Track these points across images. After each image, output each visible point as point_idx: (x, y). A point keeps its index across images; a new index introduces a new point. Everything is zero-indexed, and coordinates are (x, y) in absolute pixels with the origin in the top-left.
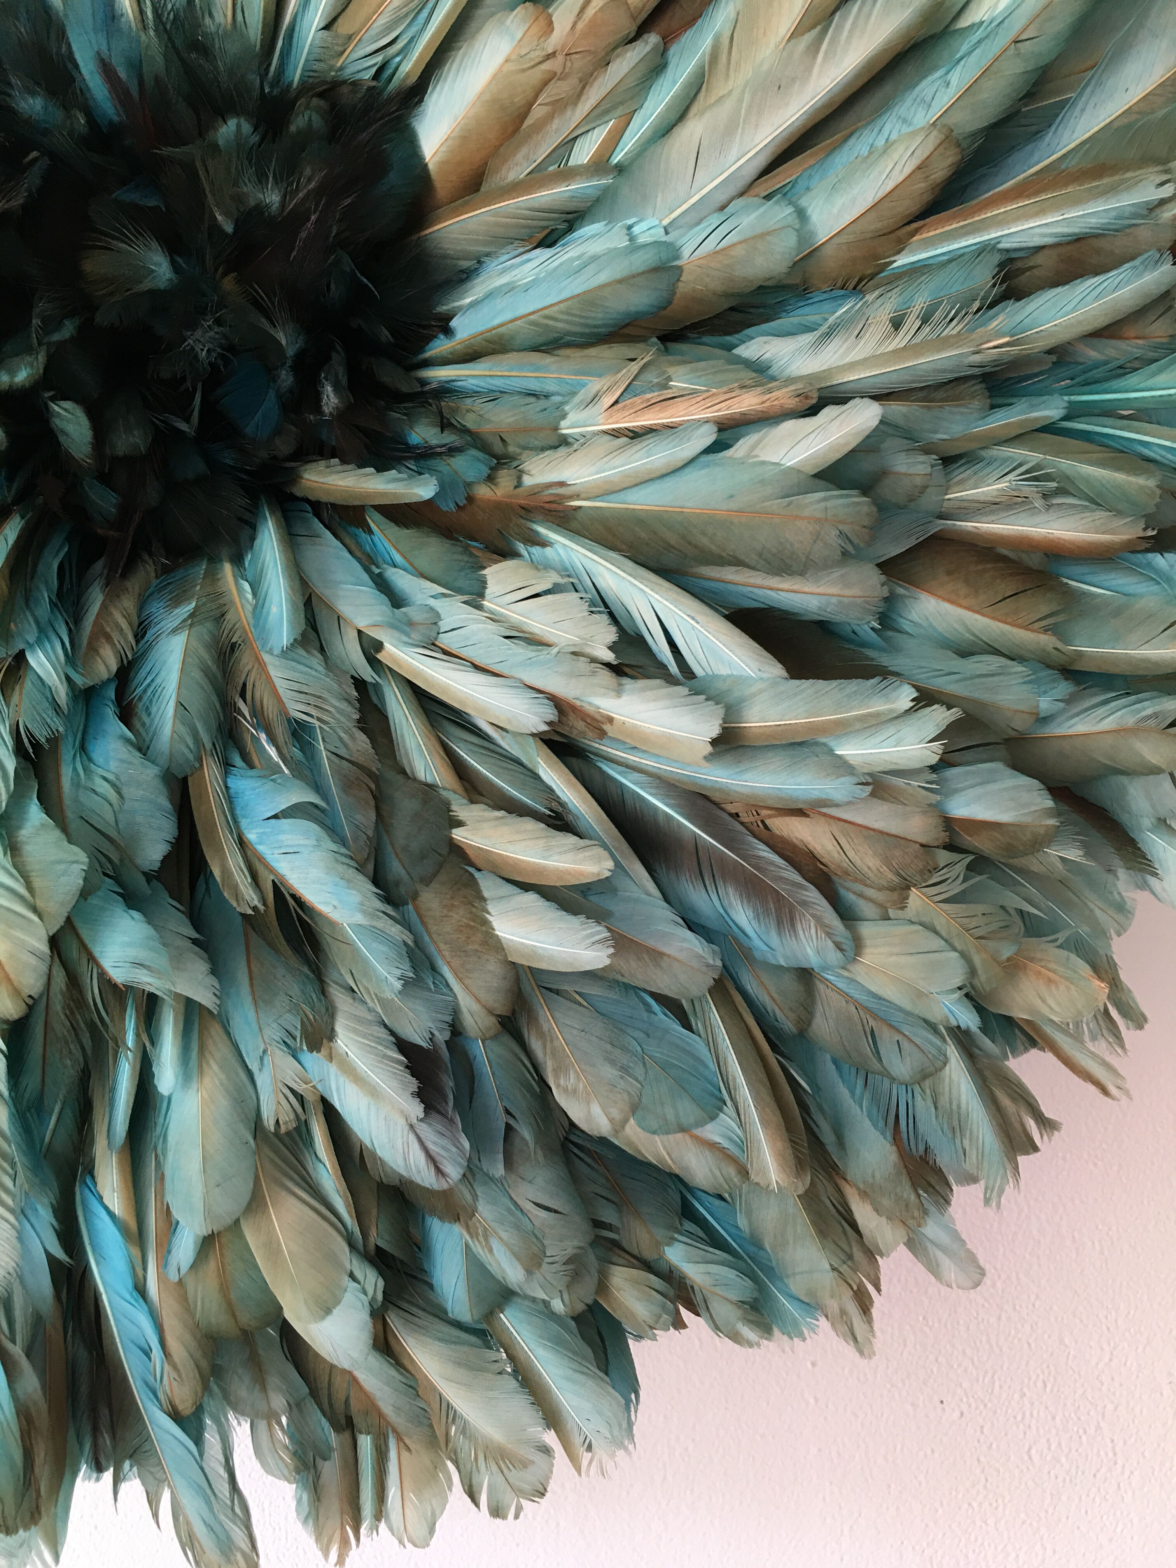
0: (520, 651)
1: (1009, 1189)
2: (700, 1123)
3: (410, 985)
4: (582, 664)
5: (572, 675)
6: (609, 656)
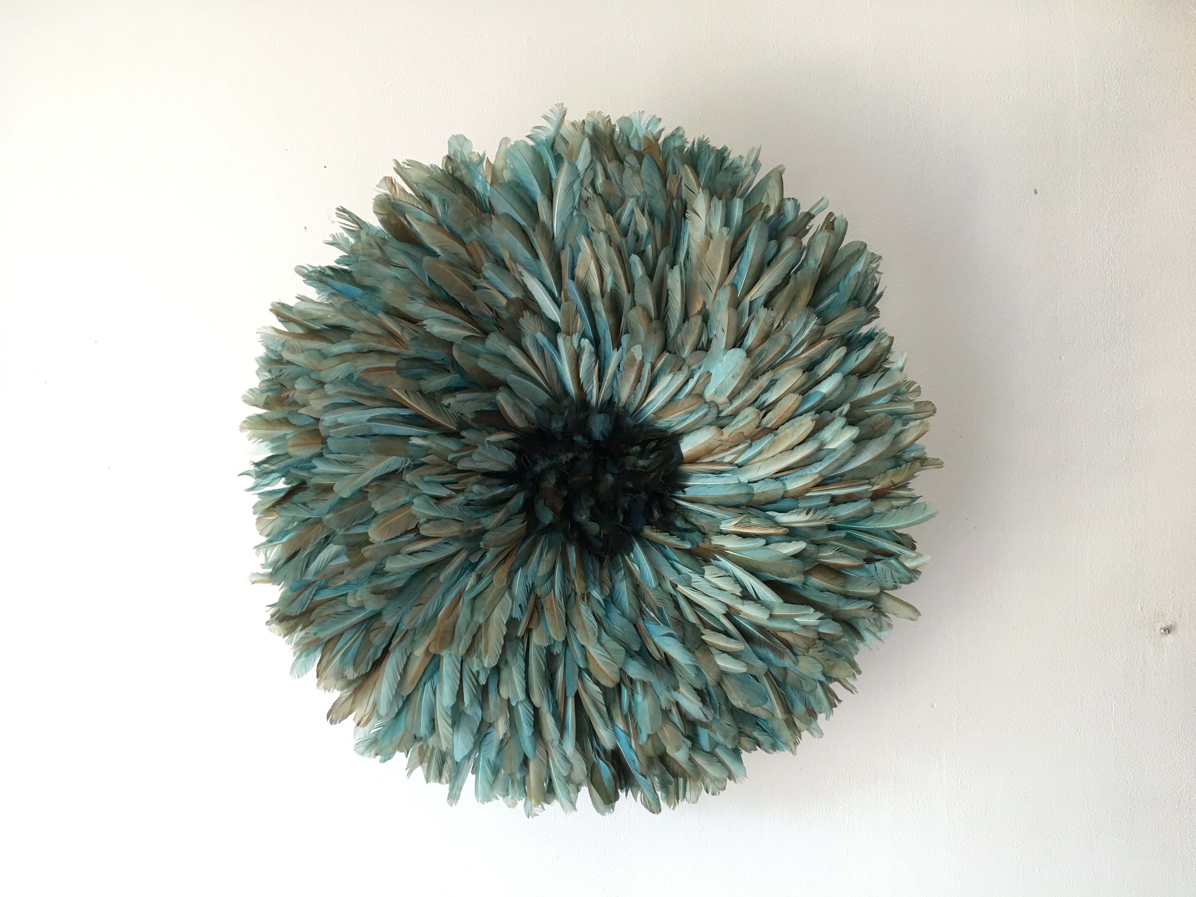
0: (716, 591)
1: (831, 717)
2: (763, 705)
3: (696, 675)
4: (734, 597)
5: (731, 599)
6: (740, 595)
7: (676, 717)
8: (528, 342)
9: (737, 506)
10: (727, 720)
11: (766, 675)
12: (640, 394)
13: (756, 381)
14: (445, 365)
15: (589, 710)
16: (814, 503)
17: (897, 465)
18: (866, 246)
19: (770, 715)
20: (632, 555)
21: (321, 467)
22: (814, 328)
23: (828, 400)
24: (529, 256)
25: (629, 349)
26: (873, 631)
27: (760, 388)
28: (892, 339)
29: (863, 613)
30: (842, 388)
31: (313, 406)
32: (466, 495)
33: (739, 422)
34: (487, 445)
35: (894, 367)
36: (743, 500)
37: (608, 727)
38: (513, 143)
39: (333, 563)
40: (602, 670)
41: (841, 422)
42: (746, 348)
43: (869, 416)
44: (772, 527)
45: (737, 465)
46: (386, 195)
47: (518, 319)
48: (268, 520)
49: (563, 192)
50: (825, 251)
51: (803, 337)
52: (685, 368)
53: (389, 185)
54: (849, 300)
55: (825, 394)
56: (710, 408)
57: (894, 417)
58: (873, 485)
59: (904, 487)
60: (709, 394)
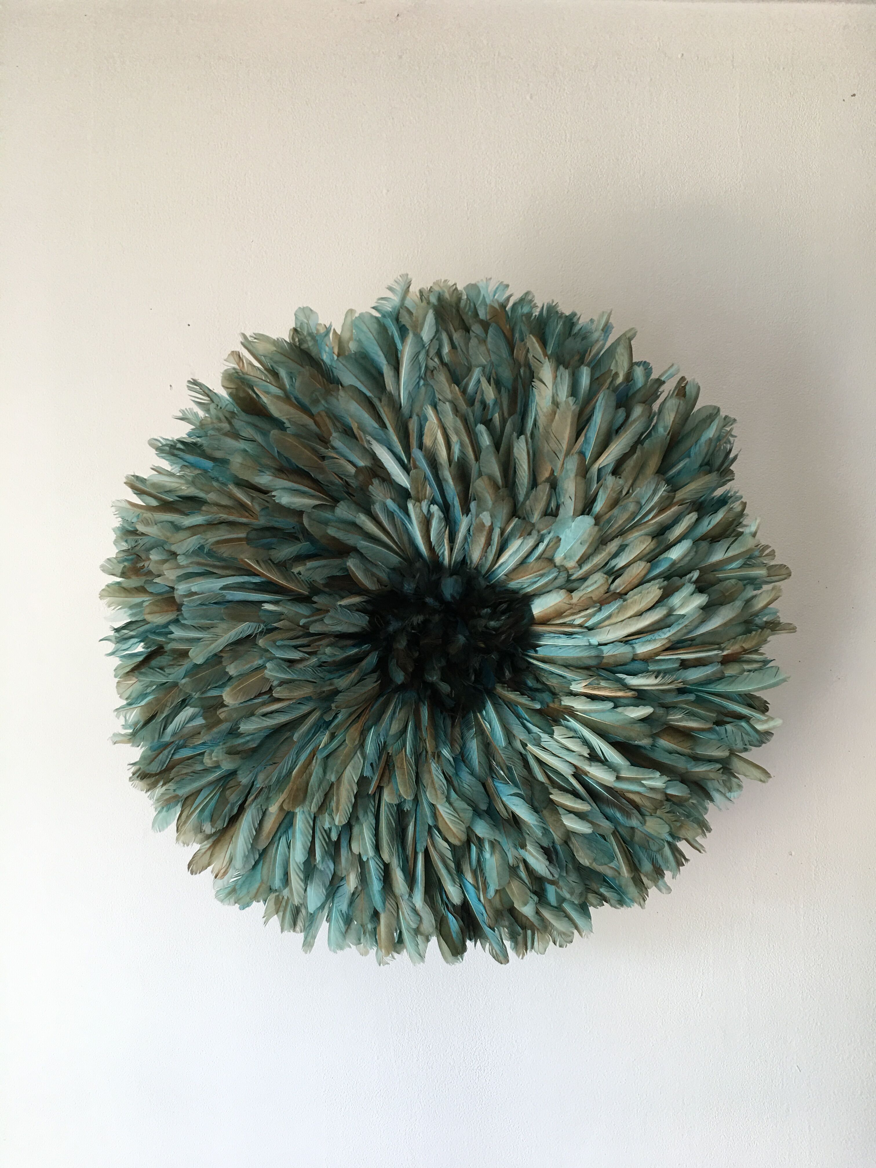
0: (565, 752)
1: (678, 875)
2: (609, 863)
3: (543, 834)
4: (581, 758)
5: (578, 760)
6: (588, 756)
7: (523, 874)
8: (377, 509)
9: (587, 668)
10: (573, 878)
11: (614, 833)
12: (491, 557)
13: (604, 547)
14: (295, 533)
15: (437, 866)
16: (664, 667)
17: (748, 631)
18: (719, 410)
19: (617, 874)
20: (484, 713)
21: (178, 632)
22: (663, 495)
23: (679, 565)
24: (376, 425)
25: (477, 516)
26: (723, 791)
27: (609, 553)
28: (744, 505)
29: (712, 775)
30: (692, 554)
31: (167, 576)
32: (320, 656)
33: (587, 587)
34: (339, 608)
35: (746, 531)
36: (592, 663)
37: (455, 883)
38: (357, 315)
39: (190, 725)
40: (450, 829)
41: (690, 588)
42: (594, 516)
43: (720, 580)
44: (620, 690)
45: (586, 627)
46: (234, 369)
47: (368, 487)
48: (128, 684)
49: (408, 362)
50: (675, 418)
51: (652, 504)
52: (534, 532)
53: (237, 358)
54: (701, 466)
55: (675, 561)
56: (559, 572)
57: (745, 582)
58: (723, 650)
59: (756, 651)
60: (558, 558)
